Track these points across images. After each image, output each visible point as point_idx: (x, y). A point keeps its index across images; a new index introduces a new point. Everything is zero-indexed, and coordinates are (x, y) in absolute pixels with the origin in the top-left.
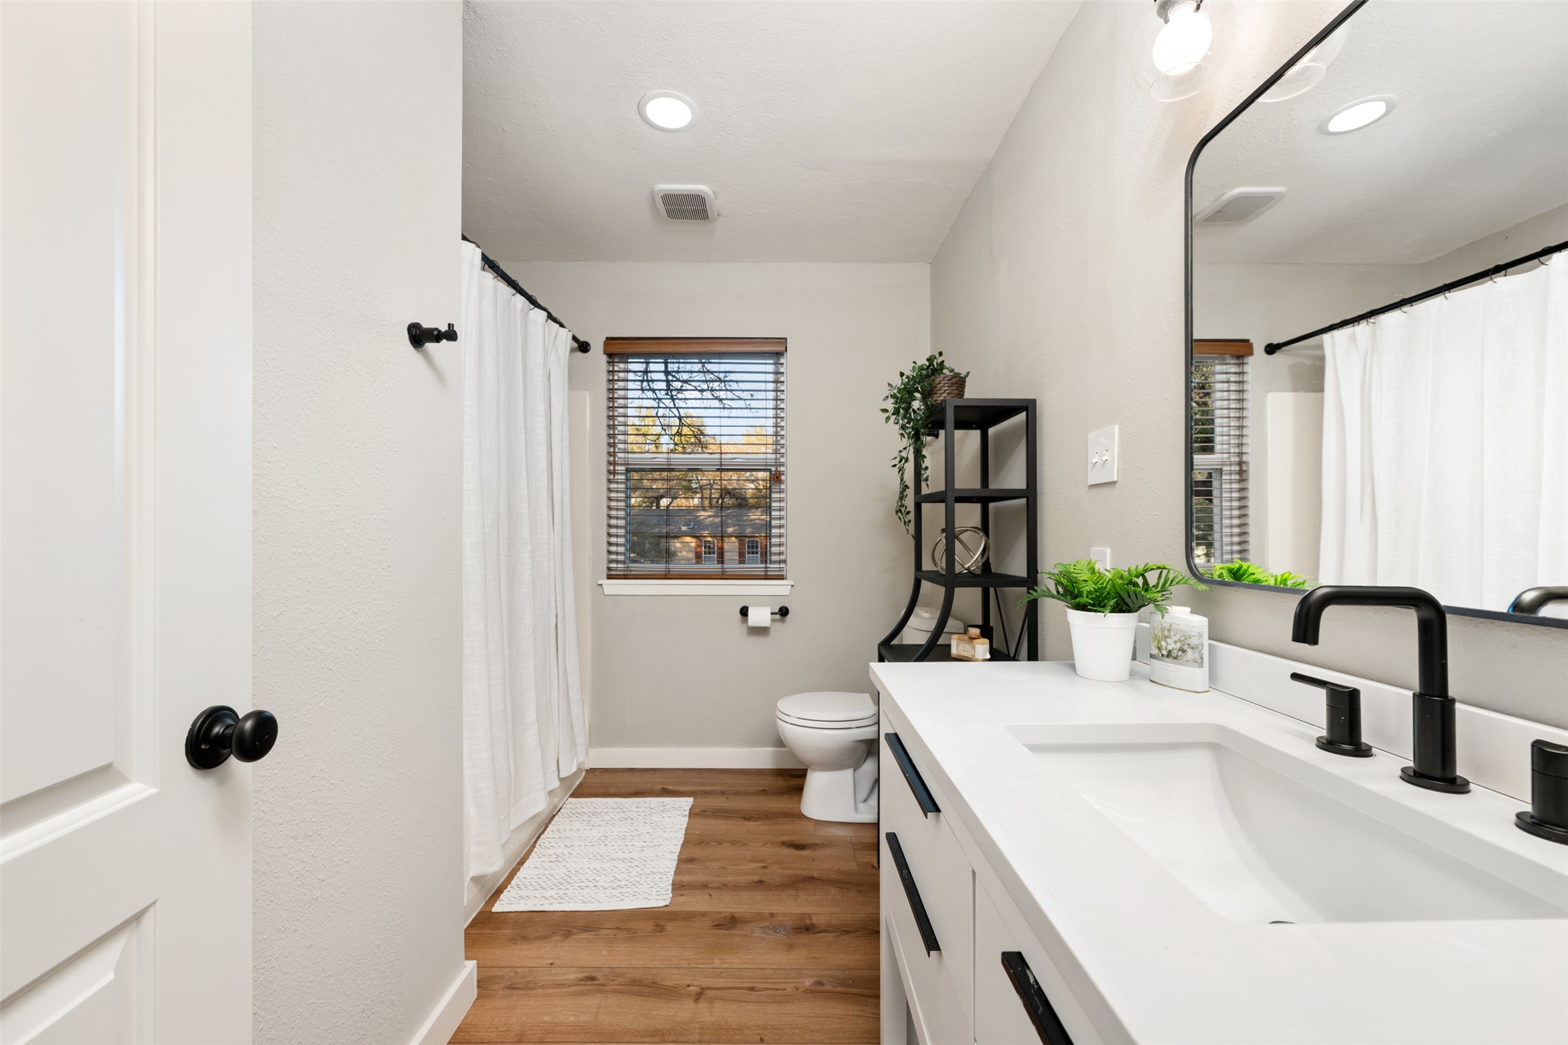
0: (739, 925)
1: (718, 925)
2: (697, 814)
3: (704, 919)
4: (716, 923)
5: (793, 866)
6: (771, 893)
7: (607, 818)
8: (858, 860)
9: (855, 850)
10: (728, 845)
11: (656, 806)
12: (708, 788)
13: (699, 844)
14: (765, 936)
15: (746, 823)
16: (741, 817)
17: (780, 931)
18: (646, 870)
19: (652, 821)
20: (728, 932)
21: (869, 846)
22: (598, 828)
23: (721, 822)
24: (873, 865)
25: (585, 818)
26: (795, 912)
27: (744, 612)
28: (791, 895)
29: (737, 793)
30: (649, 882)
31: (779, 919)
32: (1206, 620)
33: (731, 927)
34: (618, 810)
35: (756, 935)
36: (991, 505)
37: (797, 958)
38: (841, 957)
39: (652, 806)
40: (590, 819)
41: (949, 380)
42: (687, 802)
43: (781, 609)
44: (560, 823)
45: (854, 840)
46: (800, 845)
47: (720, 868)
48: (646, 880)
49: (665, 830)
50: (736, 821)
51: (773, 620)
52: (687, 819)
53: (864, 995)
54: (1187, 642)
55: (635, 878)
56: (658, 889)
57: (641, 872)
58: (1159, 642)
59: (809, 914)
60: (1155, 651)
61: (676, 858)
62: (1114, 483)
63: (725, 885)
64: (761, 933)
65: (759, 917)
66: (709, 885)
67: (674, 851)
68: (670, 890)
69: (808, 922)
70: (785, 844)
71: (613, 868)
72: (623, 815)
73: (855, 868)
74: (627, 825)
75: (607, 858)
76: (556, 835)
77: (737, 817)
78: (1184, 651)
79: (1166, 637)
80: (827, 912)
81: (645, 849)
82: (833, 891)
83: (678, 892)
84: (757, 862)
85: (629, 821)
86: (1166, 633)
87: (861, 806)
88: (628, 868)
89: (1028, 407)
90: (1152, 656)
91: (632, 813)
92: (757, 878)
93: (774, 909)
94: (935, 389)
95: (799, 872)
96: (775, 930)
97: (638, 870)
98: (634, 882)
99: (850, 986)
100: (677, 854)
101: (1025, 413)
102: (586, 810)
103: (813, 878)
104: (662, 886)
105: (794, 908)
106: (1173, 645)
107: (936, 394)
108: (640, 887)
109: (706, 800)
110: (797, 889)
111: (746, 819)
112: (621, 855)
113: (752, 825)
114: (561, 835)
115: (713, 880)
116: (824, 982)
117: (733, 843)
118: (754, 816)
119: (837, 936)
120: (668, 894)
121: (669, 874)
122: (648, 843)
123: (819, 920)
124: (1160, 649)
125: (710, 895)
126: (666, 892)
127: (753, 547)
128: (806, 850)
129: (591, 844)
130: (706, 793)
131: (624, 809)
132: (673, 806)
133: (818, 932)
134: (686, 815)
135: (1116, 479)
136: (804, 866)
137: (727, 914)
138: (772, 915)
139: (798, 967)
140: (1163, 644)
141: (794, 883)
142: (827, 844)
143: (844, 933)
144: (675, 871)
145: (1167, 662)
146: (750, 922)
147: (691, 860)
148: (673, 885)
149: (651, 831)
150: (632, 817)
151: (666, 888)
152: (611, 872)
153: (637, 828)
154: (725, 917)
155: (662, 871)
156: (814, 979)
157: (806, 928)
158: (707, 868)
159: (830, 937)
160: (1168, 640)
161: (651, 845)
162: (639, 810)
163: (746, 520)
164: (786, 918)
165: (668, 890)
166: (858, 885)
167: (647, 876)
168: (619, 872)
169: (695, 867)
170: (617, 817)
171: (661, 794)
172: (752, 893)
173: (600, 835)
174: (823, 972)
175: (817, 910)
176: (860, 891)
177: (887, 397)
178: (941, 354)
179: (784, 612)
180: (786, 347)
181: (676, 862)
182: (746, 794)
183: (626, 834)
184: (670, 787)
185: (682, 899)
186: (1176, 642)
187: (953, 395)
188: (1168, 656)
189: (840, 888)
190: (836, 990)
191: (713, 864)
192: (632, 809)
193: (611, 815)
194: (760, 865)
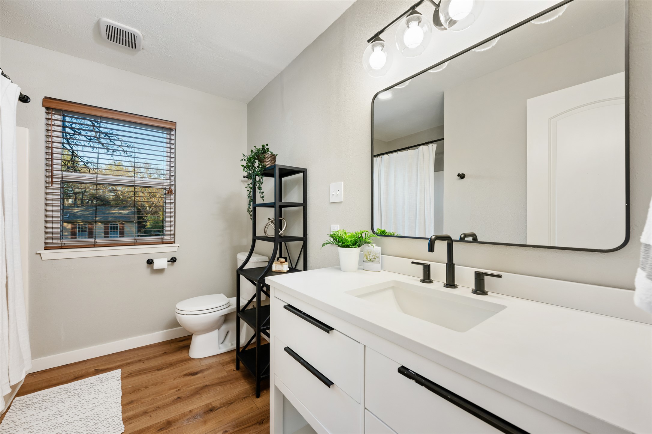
0: (174, 424)
1: (161, 429)
2: (126, 377)
3: (151, 430)
4: (159, 429)
5: (194, 384)
6: (186, 401)
7: (56, 400)
8: (226, 370)
9: (223, 366)
10: (153, 386)
11: (95, 381)
12: (129, 361)
13: (133, 392)
14: (190, 423)
15: (160, 372)
16: (155, 370)
17: (197, 417)
18: (100, 419)
19: (95, 391)
20: (168, 430)
21: (229, 362)
22: (51, 408)
23: (143, 376)
24: (233, 370)
25: (36, 405)
26: (202, 405)
27: (150, 262)
28: (198, 398)
29: (149, 359)
30: (105, 425)
31: (195, 411)
32: (380, 248)
33: (169, 427)
34: (64, 392)
35: (185, 424)
36: (283, 209)
37: (211, 425)
38: (232, 415)
39: (91, 382)
40: (41, 405)
41: (271, 156)
42: (118, 373)
43: (172, 259)
44: (13, 417)
45: (221, 362)
46: (194, 373)
47: (151, 400)
48: (103, 424)
49: (106, 392)
50: (153, 373)
51: (168, 265)
52: (120, 381)
53: (247, 427)
54: (376, 255)
55: (94, 427)
56: (114, 426)
57: (97, 421)
58: (367, 256)
59: (210, 403)
60: (365, 260)
61: (120, 405)
62: (342, 202)
63: (158, 407)
64: (187, 423)
65: (184, 415)
66: (147, 411)
67: (117, 401)
68: (123, 424)
69: (210, 407)
70: (186, 375)
71: (73, 427)
72: (70, 394)
73: (226, 374)
74: (75, 399)
75: (66, 423)
76: (12, 425)
77: (153, 371)
78: (375, 259)
79: (369, 255)
80: (219, 399)
81: (95, 408)
82: (218, 388)
83: (128, 423)
84: (173, 389)
85: (76, 396)
86: (369, 253)
87: (221, 345)
88: (85, 423)
89: (304, 171)
90: (364, 261)
91: (77, 391)
92: (176, 397)
93: (190, 408)
94: (265, 159)
95: (198, 386)
96: (194, 417)
97: (94, 421)
98: (93, 430)
99: (240, 426)
100: (120, 402)
101: (303, 173)
102: (35, 401)
103: (206, 386)
104: (116, 423)
105: (201, 403)
106: (372, 257)
107: (265, 161)
108: (99, 430)
109: (130, 367)
110: (200, 394)
111: (158, 370)
112: (77, 418)
113: (164, 372)
114: (17, 424)
115: (149, 408)
116: (228, 430)
117: (156, 384)
118: (164, 367)
119: (228, 407)
120: (121, 426)
121: (118, 416)
122: (96, 404)
123: (216, 404)
124: (367, 259)
125: (150, 416)
126: (120, 426)
127: (114, 228)
128: (198, 374)
129: (48, 419)
130: (128, 364)
131: (69, 390)
132: (107, 377)
133: (217, 409)
134: (119, 380)
135: (342, 201)
136: (200, 382)
137: (165, 421)
138: (190, 411)
139: (213, 429)
140: (368, 257)
141: (197, 391)
142: (209, 368)
143: (230, 404)
144: (122, 412)
145: (370, 263)
146: (179, 420)
147: (131, 402)
148: (123, 420)
149: (96, 396)
150: (78, 393)
151: (119, 424)
152: (72, 430)
153: (84, 398)
154: (163, 423)
155: (113, 415)
156: (222, 431)
157: (210, 410)
158: (143, 403)
159: (224, 409)
160: (370, 256)
161: (99, 404)
162: (81, 387)
163: (108, 214)
164: (199, 410)
165: (121, 424)
166: (230, 380)
167: (102, 422)
168: (79, 428)
169: (135, 405)
170: (65, 396)
171: (96, 373)
172: (175, 405)
173: (54, 412)
174: (226, 426)
175: (214, 399)
176: (231, 383)
177: (242, 160)
178: (267, 145)
179: (173, 260)
180: (176, 127)
181: (121, 407)
182: (154, 357)
183: (76, 404)
184: (101, 368)
185: (132, 425)
186: (373, 256)
187: (272, 163)
188: (370, 261)
189: (222, 385)
190: (234, 431)
191: (147, 399)
192: (76, 388)
193: (60, 397)
194: (175, 390)
